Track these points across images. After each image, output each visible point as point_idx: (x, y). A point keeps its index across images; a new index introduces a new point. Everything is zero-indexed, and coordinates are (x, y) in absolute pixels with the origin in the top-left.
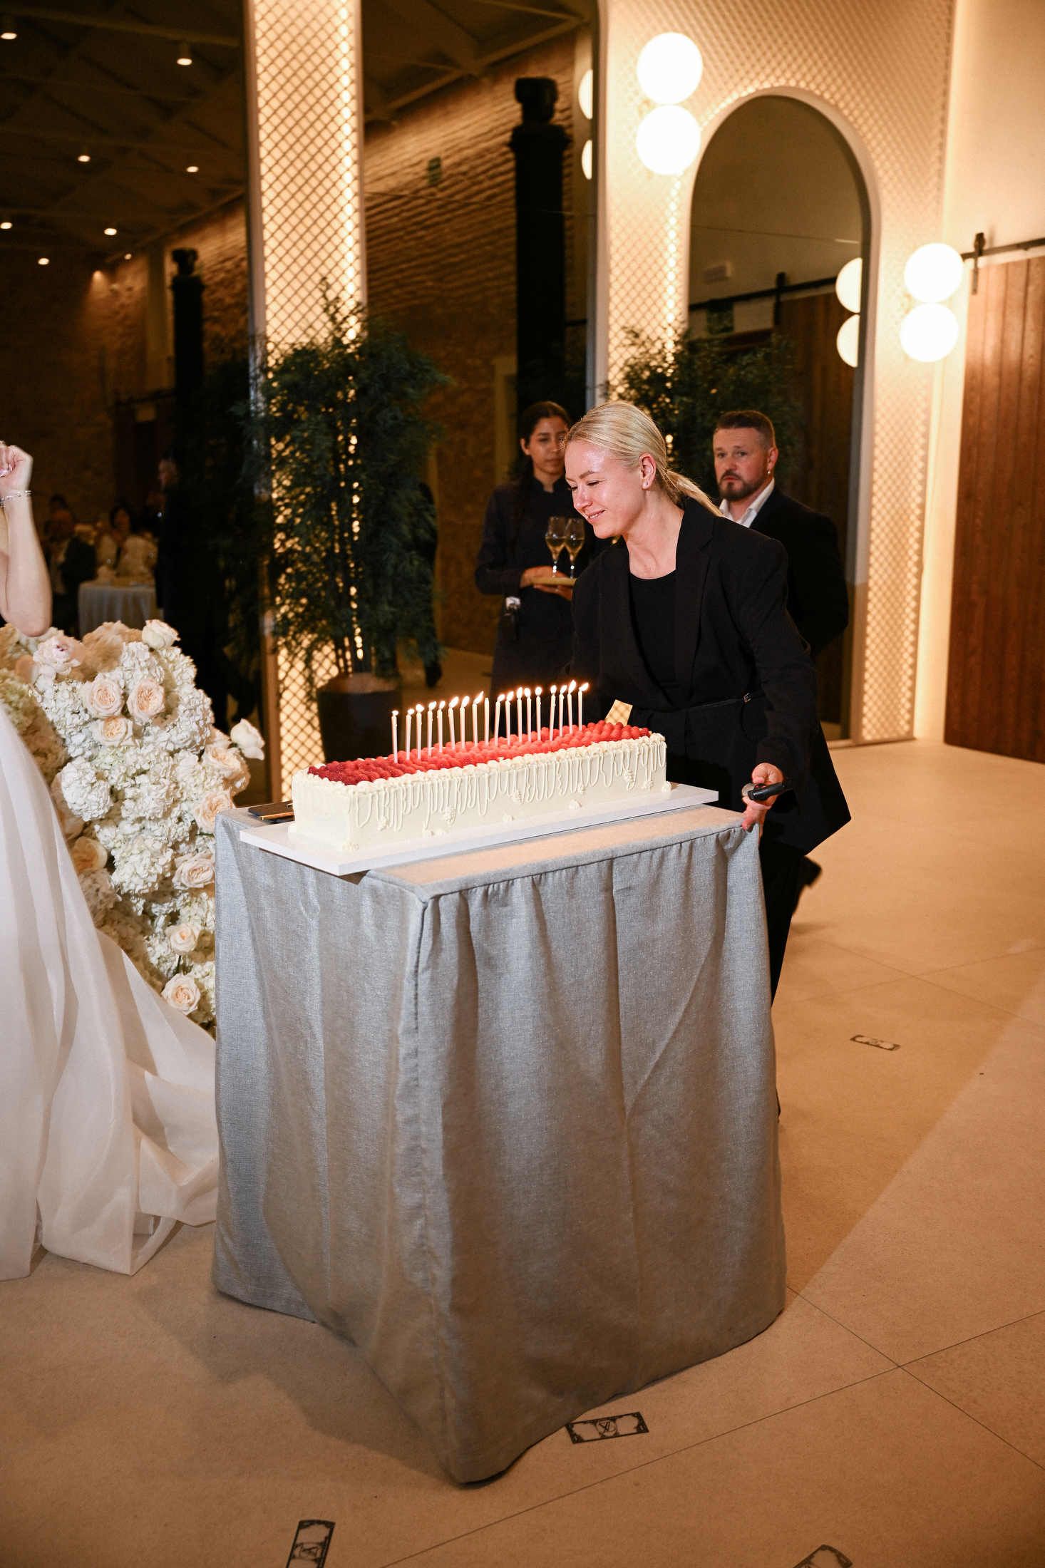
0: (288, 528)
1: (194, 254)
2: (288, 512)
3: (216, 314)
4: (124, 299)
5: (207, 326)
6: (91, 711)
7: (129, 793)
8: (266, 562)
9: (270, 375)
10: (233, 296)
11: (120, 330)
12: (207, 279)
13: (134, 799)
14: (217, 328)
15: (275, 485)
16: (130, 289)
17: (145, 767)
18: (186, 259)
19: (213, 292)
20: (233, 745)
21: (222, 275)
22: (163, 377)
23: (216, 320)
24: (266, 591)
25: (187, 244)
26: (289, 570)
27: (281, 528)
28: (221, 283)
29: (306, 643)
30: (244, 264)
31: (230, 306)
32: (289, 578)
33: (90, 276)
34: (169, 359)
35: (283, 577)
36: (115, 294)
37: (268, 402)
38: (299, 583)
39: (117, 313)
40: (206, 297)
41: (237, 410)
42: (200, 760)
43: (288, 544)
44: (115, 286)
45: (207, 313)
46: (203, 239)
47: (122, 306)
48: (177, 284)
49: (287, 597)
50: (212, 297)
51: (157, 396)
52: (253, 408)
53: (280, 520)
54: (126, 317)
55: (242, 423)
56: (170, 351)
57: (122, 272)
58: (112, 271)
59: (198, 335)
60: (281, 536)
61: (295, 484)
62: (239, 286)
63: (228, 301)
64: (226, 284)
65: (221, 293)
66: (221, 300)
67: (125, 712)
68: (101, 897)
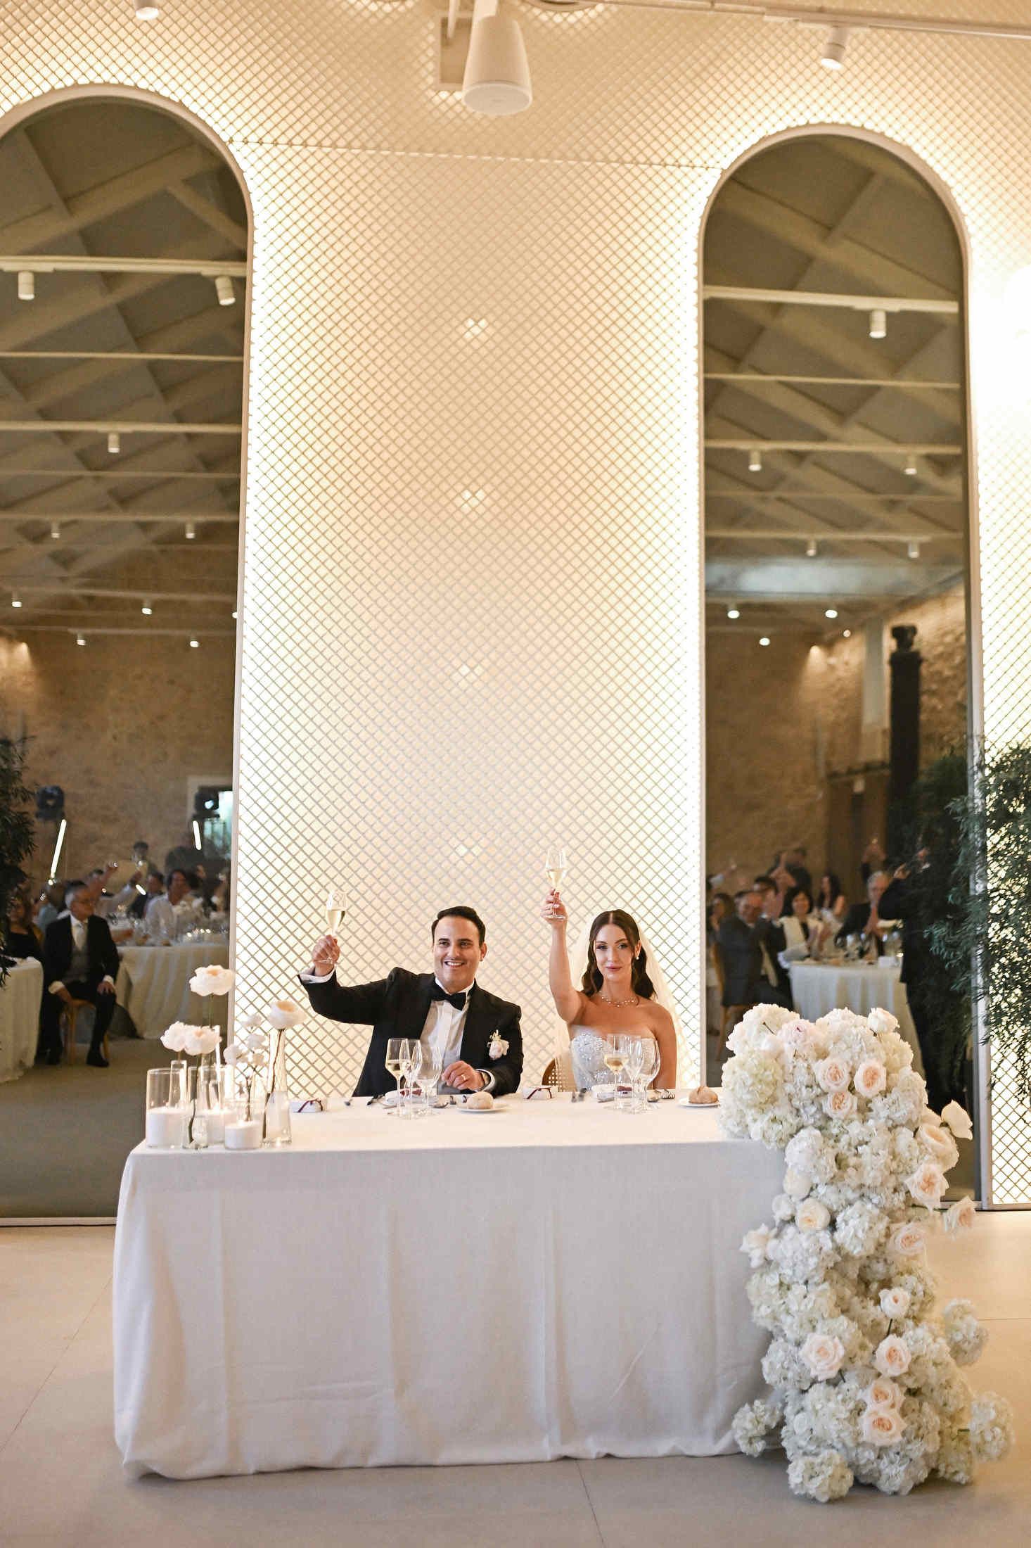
0: (1003, 918)
1: (913, 630)
2: (1002, 902)
3: (934, 687)
4: (841, 672)
5: (924, 699)
6: (823, 1085)
7: (852, 1161)
8: (980, 952)
9: (987, 772)
10: (952, 668)
11: (835, 702)
12: (924, 653)
13: (856, 1168)
14: (935, 701)
15: (990, 876)
16: (847, 664)
17: (867, 1139)
18: (904, 635)
19: (931, 665)
20: (945, 1125)
21: (940, 649)
22: (877, 749)
23: (933, 693)
24: (980, 980)
25: (905, 620)
26: (1003, 960)
27: (996, 918)
28: (941, 656)
29: (1019, 1034)
30: (964, 638)
31: (948, 678)
32: (1003, 967)
33: (808, 651)
34: (884, 732)
35: (997, 965)
36: (832, 668)
37: (984, 797)
38: (1013, 973)
39: (833, 686)
40: (924, 670)
41: (954, 805)
42: (915, 1136)
43: (1003, 934)
44: (832, 660)
45: (924, 686)
46: (923, 614)
47: (839, 679)
48: (895, 661)
49: (1000, 987)
50: (931, 670)
51: (868, 768)
52: (970, 805)
53: (995, 910)
54: (842, 690)
55: (959, 818)
56: (886, 723)
57: (839, 647)
58: (829, 646)
59: (915, 707)
60: (996, 925)
61: (1010, 875)
62: (958, 659)
63: (947, 673)
64: (946, 656)
65: (938, 666)
66: (939, 673)
67: (851, 1089)
68: (823, 1255)
